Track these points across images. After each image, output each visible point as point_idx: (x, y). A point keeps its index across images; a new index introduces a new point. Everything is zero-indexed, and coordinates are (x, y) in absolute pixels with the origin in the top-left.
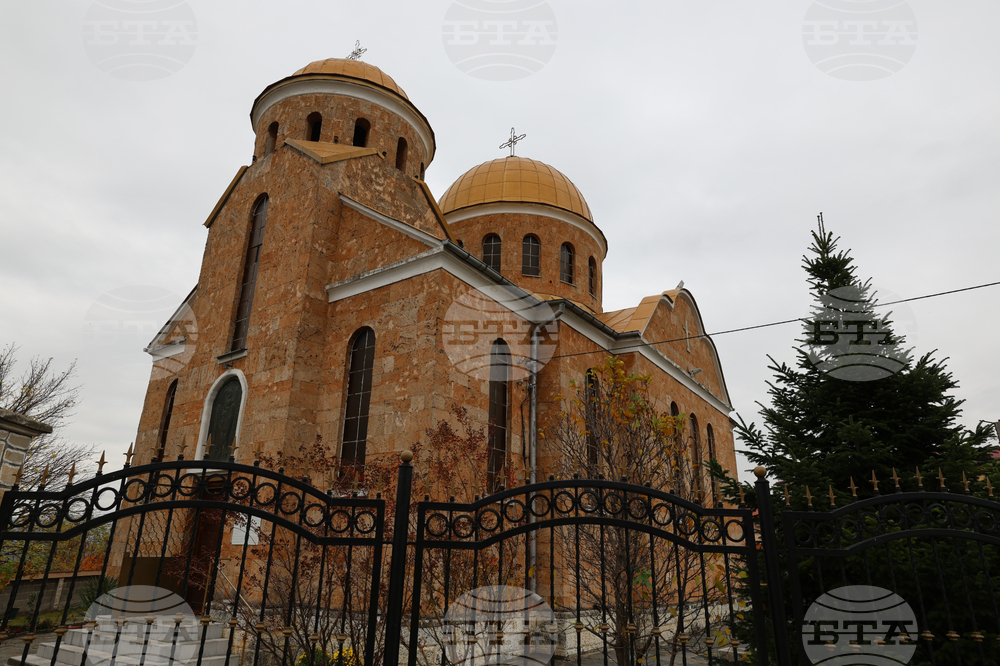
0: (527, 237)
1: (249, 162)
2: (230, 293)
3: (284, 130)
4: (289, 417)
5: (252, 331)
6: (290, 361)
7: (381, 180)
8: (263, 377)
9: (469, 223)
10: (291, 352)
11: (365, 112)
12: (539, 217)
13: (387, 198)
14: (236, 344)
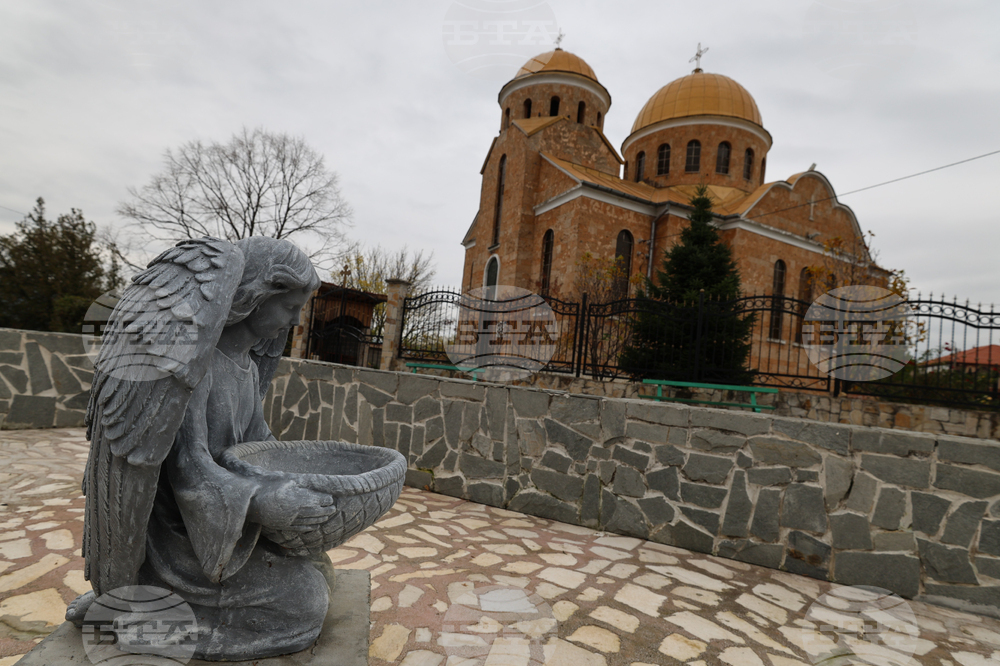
0: (691, 143)
1: (498, 135)
2: (492, 213)
3: (512, 113)
4: (516, 277)
5: (501, 234)
6: (516, 249)
7: (567, 135)
8: (506, 258)
9: (649, 138)
10: (516, 245)
11: (556, 91)
12: (700, 126)
13: (572, 145)
14: (495, 242)
